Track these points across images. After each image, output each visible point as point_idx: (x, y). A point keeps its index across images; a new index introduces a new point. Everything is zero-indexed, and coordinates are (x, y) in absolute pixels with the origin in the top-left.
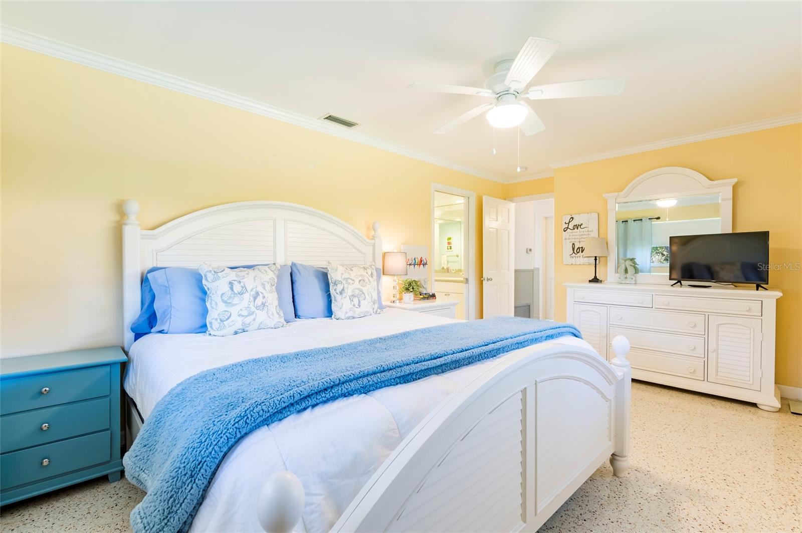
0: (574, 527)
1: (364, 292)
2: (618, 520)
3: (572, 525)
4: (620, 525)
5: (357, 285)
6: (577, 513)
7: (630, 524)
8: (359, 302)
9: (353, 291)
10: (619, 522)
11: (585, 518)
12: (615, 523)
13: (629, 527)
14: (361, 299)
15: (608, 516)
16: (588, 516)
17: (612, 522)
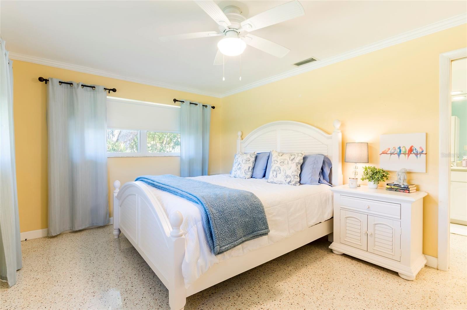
0: (149, 283)
1: (281, 169)
2: (142, 301)
3: (151, 283)
4: (139, 300)
5: (278, 165)
6: (157, 288)
7: (137, 304)
8: (276, 174)
9: (275, 168)
10: (141, 300)
11: (152, 289)
12: (141, 298)
13: (136, 302)
14: (277, 173)
15: (147, 299)
16: (153, 291)
17: (143, 298)
